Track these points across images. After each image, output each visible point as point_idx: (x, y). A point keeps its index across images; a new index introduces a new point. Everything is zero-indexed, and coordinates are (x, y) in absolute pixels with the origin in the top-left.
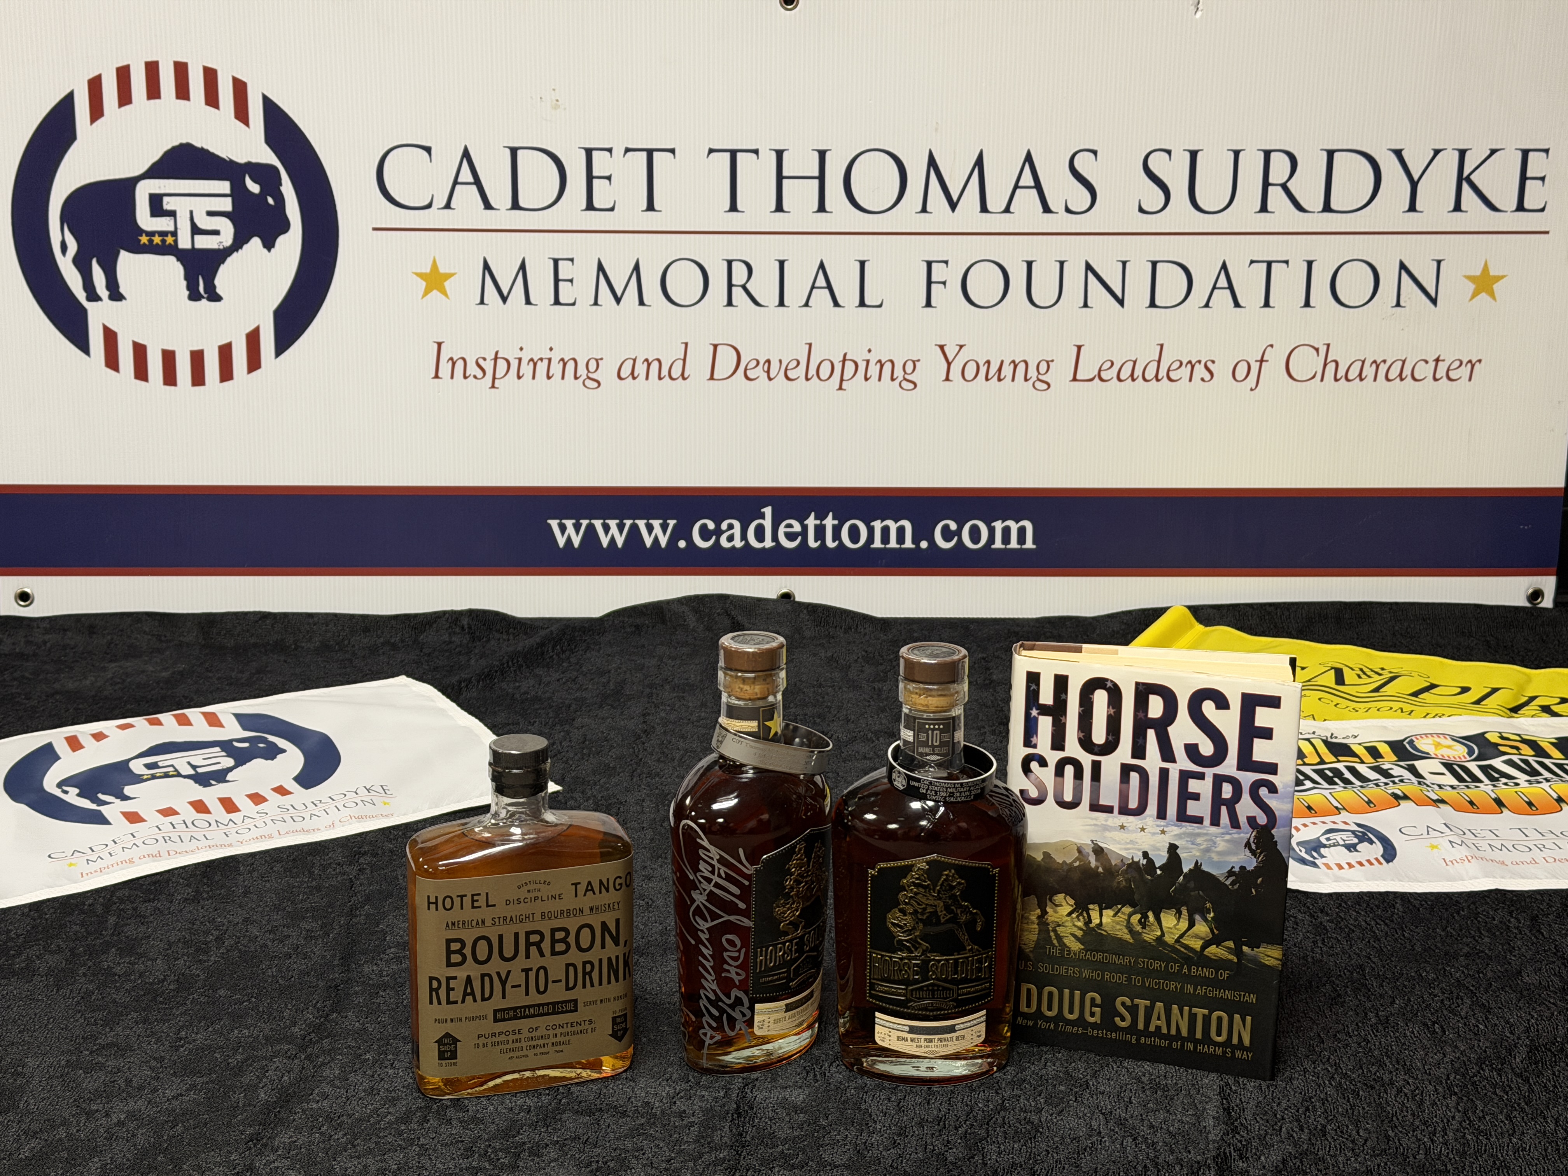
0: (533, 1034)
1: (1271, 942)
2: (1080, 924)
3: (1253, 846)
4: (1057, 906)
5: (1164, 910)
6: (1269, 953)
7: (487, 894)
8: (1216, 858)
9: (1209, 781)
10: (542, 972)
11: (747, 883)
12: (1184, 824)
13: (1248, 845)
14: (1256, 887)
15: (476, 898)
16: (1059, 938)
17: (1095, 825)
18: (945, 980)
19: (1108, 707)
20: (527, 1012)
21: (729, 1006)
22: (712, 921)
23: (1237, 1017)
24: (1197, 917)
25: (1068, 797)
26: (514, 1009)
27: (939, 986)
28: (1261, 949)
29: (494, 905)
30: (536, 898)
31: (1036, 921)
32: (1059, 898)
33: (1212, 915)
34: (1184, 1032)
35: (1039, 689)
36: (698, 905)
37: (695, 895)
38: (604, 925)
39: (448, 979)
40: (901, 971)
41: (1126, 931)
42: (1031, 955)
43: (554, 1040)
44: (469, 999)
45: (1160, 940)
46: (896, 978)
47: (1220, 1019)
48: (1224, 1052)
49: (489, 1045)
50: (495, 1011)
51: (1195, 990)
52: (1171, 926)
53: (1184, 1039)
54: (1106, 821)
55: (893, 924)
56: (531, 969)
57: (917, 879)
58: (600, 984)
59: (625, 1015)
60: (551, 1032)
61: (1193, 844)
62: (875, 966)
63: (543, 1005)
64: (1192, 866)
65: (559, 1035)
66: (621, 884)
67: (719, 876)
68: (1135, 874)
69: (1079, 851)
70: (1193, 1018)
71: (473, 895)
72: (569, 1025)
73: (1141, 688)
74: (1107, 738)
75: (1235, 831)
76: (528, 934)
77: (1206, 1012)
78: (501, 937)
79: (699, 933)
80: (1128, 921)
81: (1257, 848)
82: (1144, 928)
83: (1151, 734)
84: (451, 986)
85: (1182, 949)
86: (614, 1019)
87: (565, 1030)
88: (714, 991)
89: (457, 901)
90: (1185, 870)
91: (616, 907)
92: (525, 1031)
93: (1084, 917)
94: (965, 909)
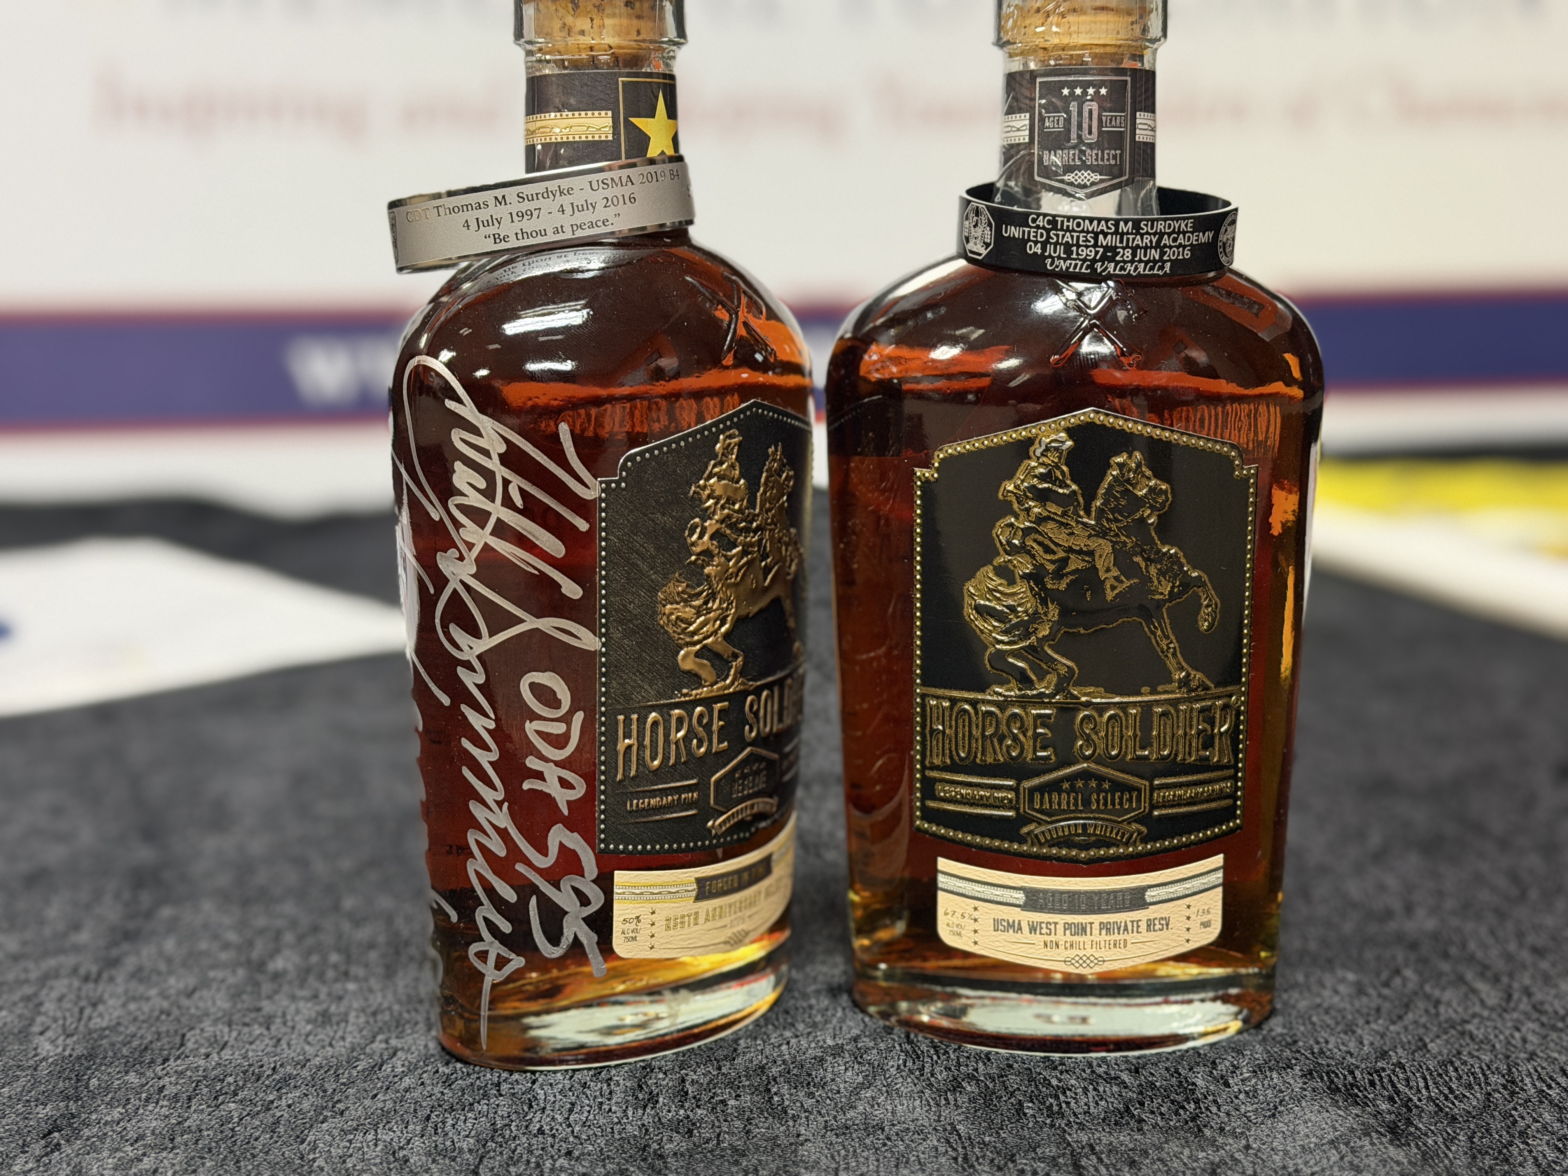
11: (583, 525)
18: (1117, 763)
21: (547, 874)
22: (491, 635)
27: (1100, 779)
36: (455, 591)
37: (446, 563)
40: (1001, 739)
46: (990, 760)
55: (981, 610)
57: (1042, 478)
62: (932, 731)
67: (508, 502)
79: (461, 671)
88: (503, 833)
94: (1171, 566)
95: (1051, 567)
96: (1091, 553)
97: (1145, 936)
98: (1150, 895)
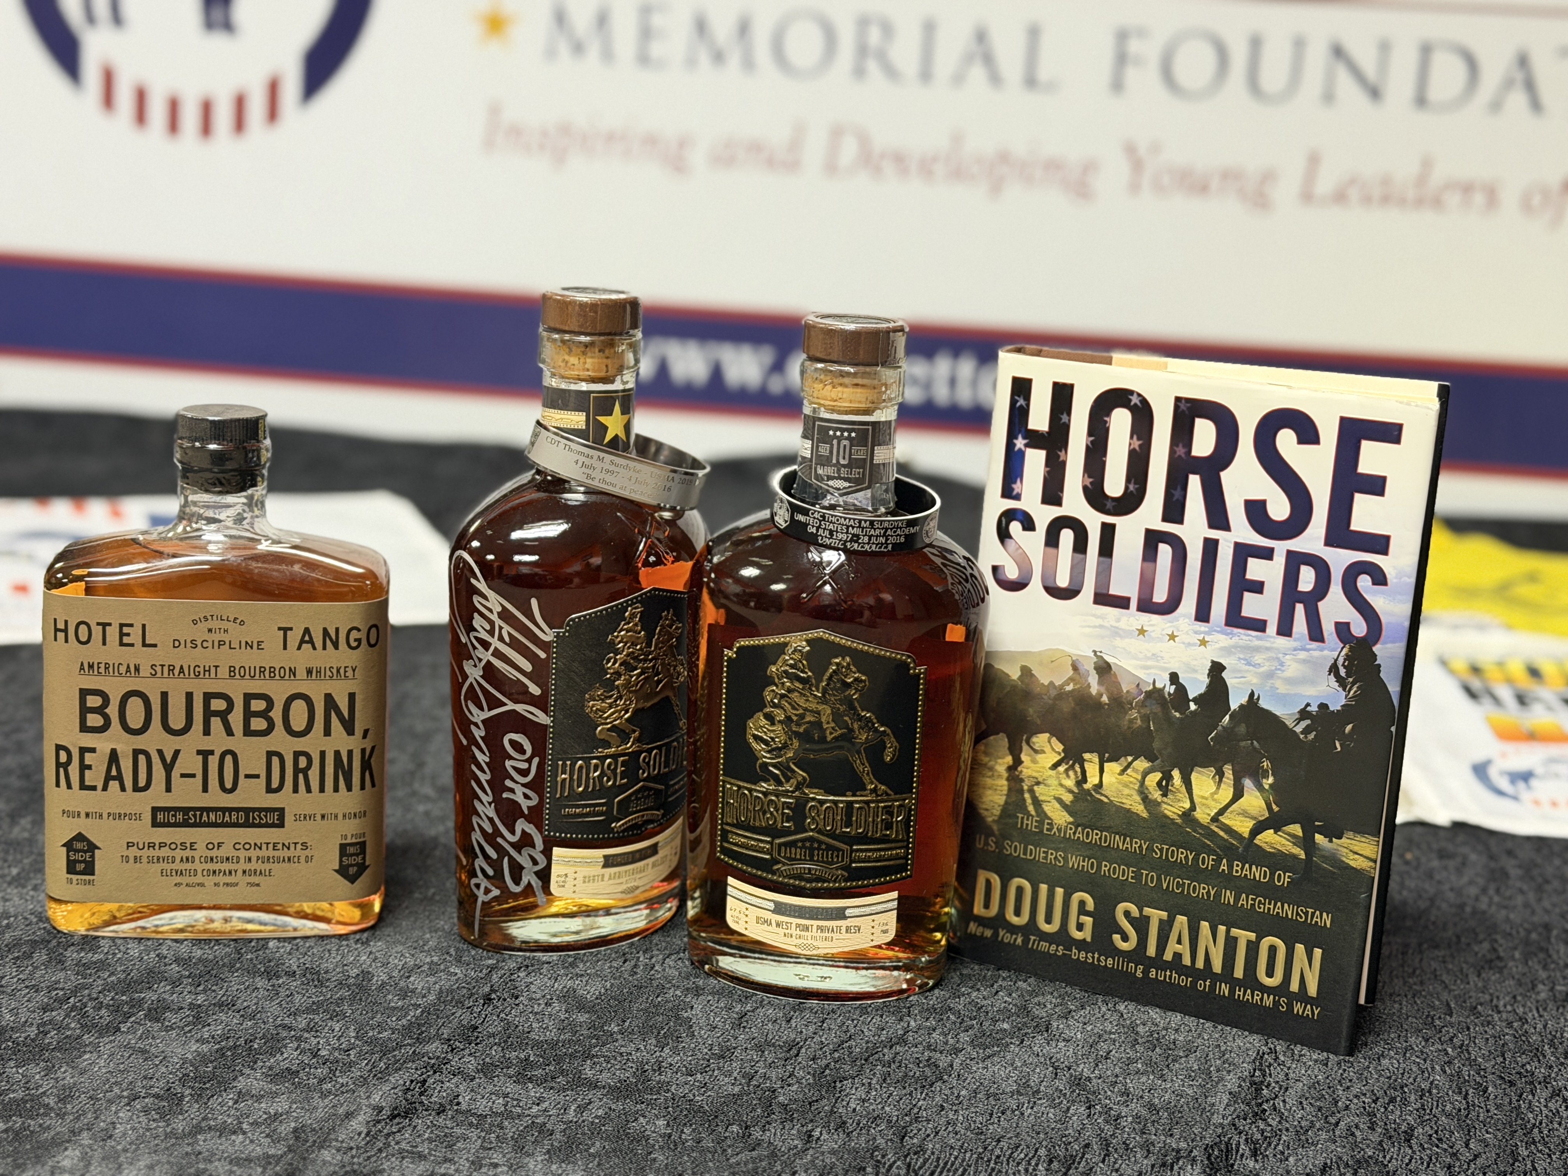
0: (214, 853)
1: (1361, 830)
2: (1070, 783)
3: (1343, 672)
4: (1036, 752)
5: (1197, 769)
6: (1356, 849)
7: (144, 626)
8: (1282, 689)
9: (1280, 559)
10: (229, 759)
11: (543, 655)
12: (1236, 630)
13: (1334, 669)
14: (1343, 738)
15: (126, 630)
16: (1037, 803)
17: (1101, 626)
18: (832, 835)
19: (1131, 437)
20: (205, 818)
21: (512, 844)
22: (489, 710)
23: (1300, 948)
24: (1248, 783)
25: (1063, 581)
26: (185, 810)
27: (820, 842)
28: (1344, 840)
29: (155, 646)
30: (221, 643)
31: (1005, 775)
32: (1041, 740)
33: (1271, 780)
34: (1217, 966)
35: (1028, 405)
36: (471, 684)
37: (468, 666)
38: (329, 700)
39: (83, 751)
40: (764, 813)
41: (1138, 798)
42: (995, 828)
43: (248, 867)
44: (114, 785)
45: (1188, 815)
46: (757, 824)
47: (1273, 949)
48: (1276, 1003)
49: (145, 860)
50: (155, 810)
51: (1237, 899)
52: (1207, 795)
53: (1216, 978)
54: (1118, 620)
55: (756, 738)
56: (212, 752)
57: (792, 666)
58: (322, 790)
59: (363, 845)
60: (242, 854)
61: (1249, 664)
62: (727, 802)
63: (230, 810)
64: (1244, 700)
65: (254, 859)
66: (359, 640)
67: (501, 639)
68: (1157, 709)
69: (1075, 668)
70: (1231, 944)
71: (122, 626)
72: (271, 846)
73: (1183, 406)
74: (1127, 488)
75: (1315, 645)
76: (208, 697)
77: (1252, 936)
78: (164, 696)
79: (473, 727)
80: (1142, 783)
81: (1348, 675)
82: (1165, 795)
83: (1194, 482)
84: (87, 762)
85: (1222, 833)
86: (343, 847)
87: (264, 853)
88: (491, 820)
89: (97, 631)
90: (1234, 705)
91: (350, 673)
92: (201, 847)
93: (1076, 772)
94: (867, 724)
95: (795, 718)
96: (818, 713)
97: (844, 935)
98: (848, 912)
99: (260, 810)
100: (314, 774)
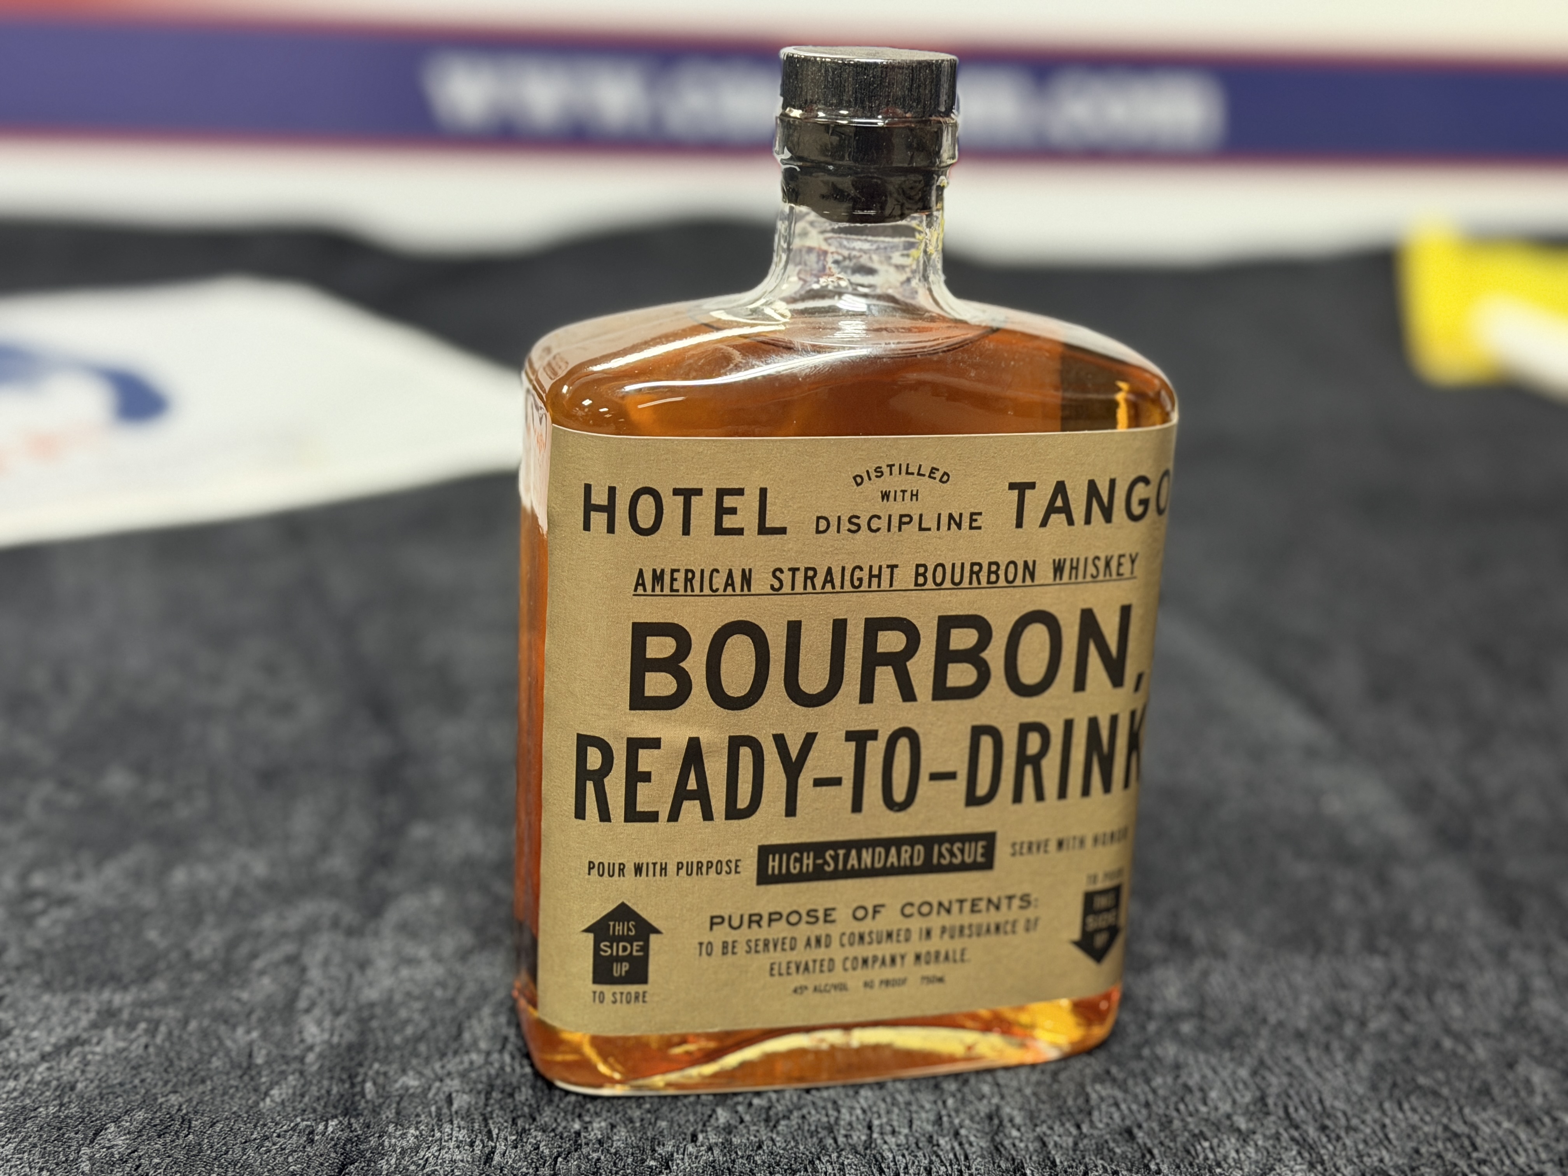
0: (865, 927)
7: (763, 492)
10: (903, 745)
15: (729, 502)
20: (853, 861)
26: (819, 849)
29: (782, 531)
30: (904, 520)
38: (1088, 619)
39: (635, 745)
43: (924, 947)
44: (691, 809)
49: (741, 948)
50: (765, 852)
56: (873, 735)
58: (1062, 793)
59: (1116, 891)
60: (916, 924)
63: (898, 842)
65: (936, 933)
66: (1144, 502)
71: (722, 493)
72: (967, 906)
76: (873, 626)
78: (794, 629)
84: (642, 767)
86: (1089, 898)
87: (955, 920)
89: (673, 506)
91: (1126, 569)
92: (842, 915)
99: (951, 839)
100: (1051, 766)
